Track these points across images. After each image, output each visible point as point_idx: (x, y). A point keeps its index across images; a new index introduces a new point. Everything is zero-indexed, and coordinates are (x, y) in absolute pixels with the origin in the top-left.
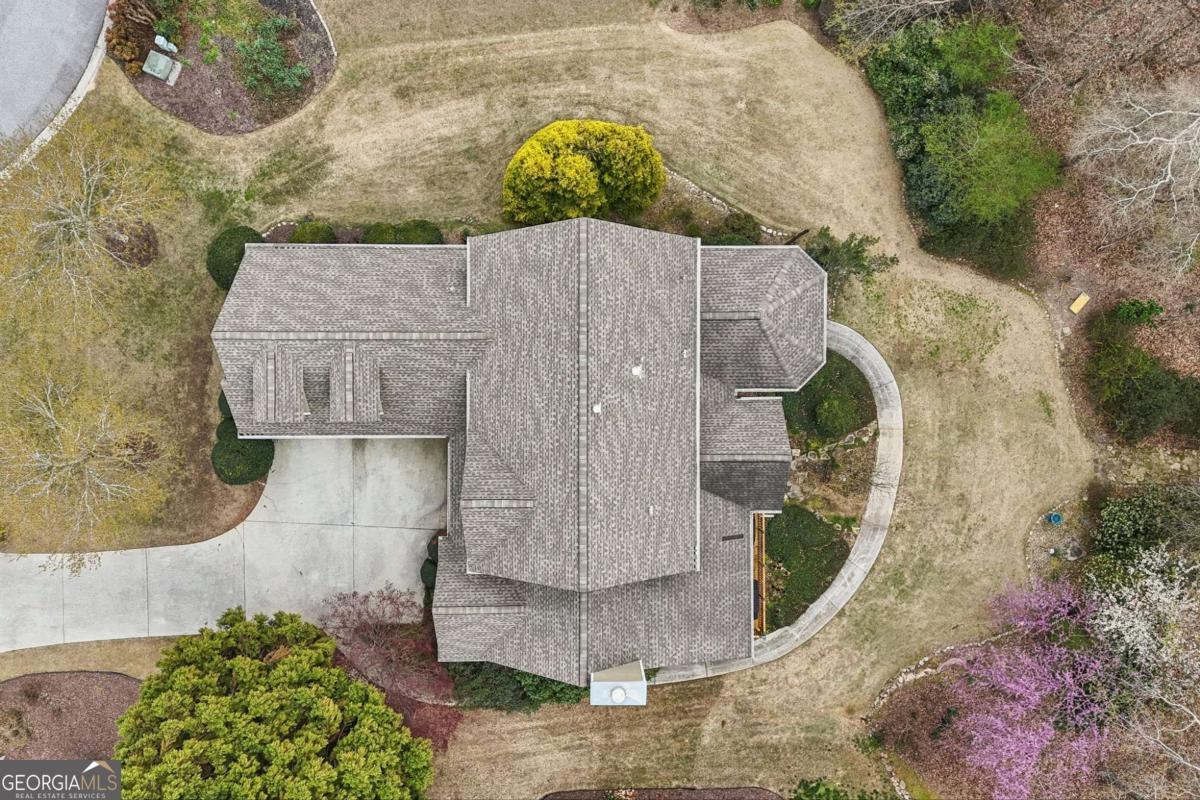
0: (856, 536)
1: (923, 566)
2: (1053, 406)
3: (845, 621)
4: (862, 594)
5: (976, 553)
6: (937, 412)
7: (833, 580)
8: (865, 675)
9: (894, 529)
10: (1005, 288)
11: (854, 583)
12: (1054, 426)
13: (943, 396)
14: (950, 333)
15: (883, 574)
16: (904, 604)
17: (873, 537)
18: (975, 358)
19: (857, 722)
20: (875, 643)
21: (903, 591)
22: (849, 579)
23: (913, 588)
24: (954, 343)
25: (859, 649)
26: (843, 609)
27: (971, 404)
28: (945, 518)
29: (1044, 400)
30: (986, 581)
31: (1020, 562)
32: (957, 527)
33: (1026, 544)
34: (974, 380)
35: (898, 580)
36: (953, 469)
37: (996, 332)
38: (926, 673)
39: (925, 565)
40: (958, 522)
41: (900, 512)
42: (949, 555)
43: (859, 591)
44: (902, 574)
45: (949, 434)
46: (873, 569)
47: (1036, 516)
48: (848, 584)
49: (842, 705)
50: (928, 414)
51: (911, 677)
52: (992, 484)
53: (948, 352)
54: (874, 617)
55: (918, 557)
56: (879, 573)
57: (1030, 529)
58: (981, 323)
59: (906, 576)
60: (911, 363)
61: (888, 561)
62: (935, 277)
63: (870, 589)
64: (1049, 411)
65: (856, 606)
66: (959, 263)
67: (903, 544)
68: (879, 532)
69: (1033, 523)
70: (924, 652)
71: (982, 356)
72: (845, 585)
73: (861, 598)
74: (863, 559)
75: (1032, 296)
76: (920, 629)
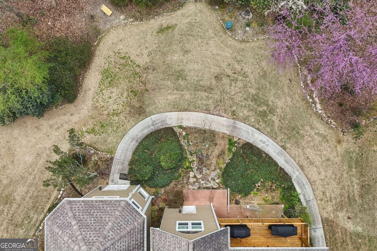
0: (239, 139)
1: (256, 100)
2: (165, 25)
3: (288, 145)
4: (273, 136)
5: (248, 69)
6: (169, 92)
7: (265, 153)
8: (318, 133)
9: (235, 117)
10: (97, 53)
11: (266, 140)
12: (176, 25)
13: (160, 89)
14: (124, 85)
15: (261, 123)
16: (278, 110)
17: (240, 129)
18: (138, 70)
19: (345, 138)
20: (300, 128)
21: (270, 111)
22: (264, 143)
23: (268, 105)
24: (129, 82)
25: (303, 136)
26: (281, 146)
27: (164, 72)
28: (228, 87)
29: (162, 30)
30: (264, 63)
31: (253, 44)
32: (234, 80)
33: (243, 41)
34: (151, 71)
35: (264, 115)
36: (201, 83)
37: (123, 58)
38: (316, 97)
39: (255, 99)
40: (230, 80)
41: (225, 113)
42: (249, 85)
43: (271, 137)
44: (260, 112)
45: (181, 85)
46: (258, 129)
47: (227, 35)
48: (267, 143)
49: (336, 147)
50: (169, 97)
51: (318, 106)
52: (209, 60)
53: (134, 86)
54: (285, 128)
55: (250, 103)
56: (260, 125)
57: (234, 39)
58: (118, 66)
59: (261, 109)
60: (141, 107)
61: (253, 120)
62: (90, 94)
63: (269, 131)
64: (168, 28)
65: (279, 138)
66: (83, 79)
67: (243, 112)
68: (236, 125)
69: (231, 37)
70: (304, 99)
71: (137, 66)
72: (267, 145)
73: (275, 136)
74: (252, 135)
75: (102, 37)
76: (291, 101)
